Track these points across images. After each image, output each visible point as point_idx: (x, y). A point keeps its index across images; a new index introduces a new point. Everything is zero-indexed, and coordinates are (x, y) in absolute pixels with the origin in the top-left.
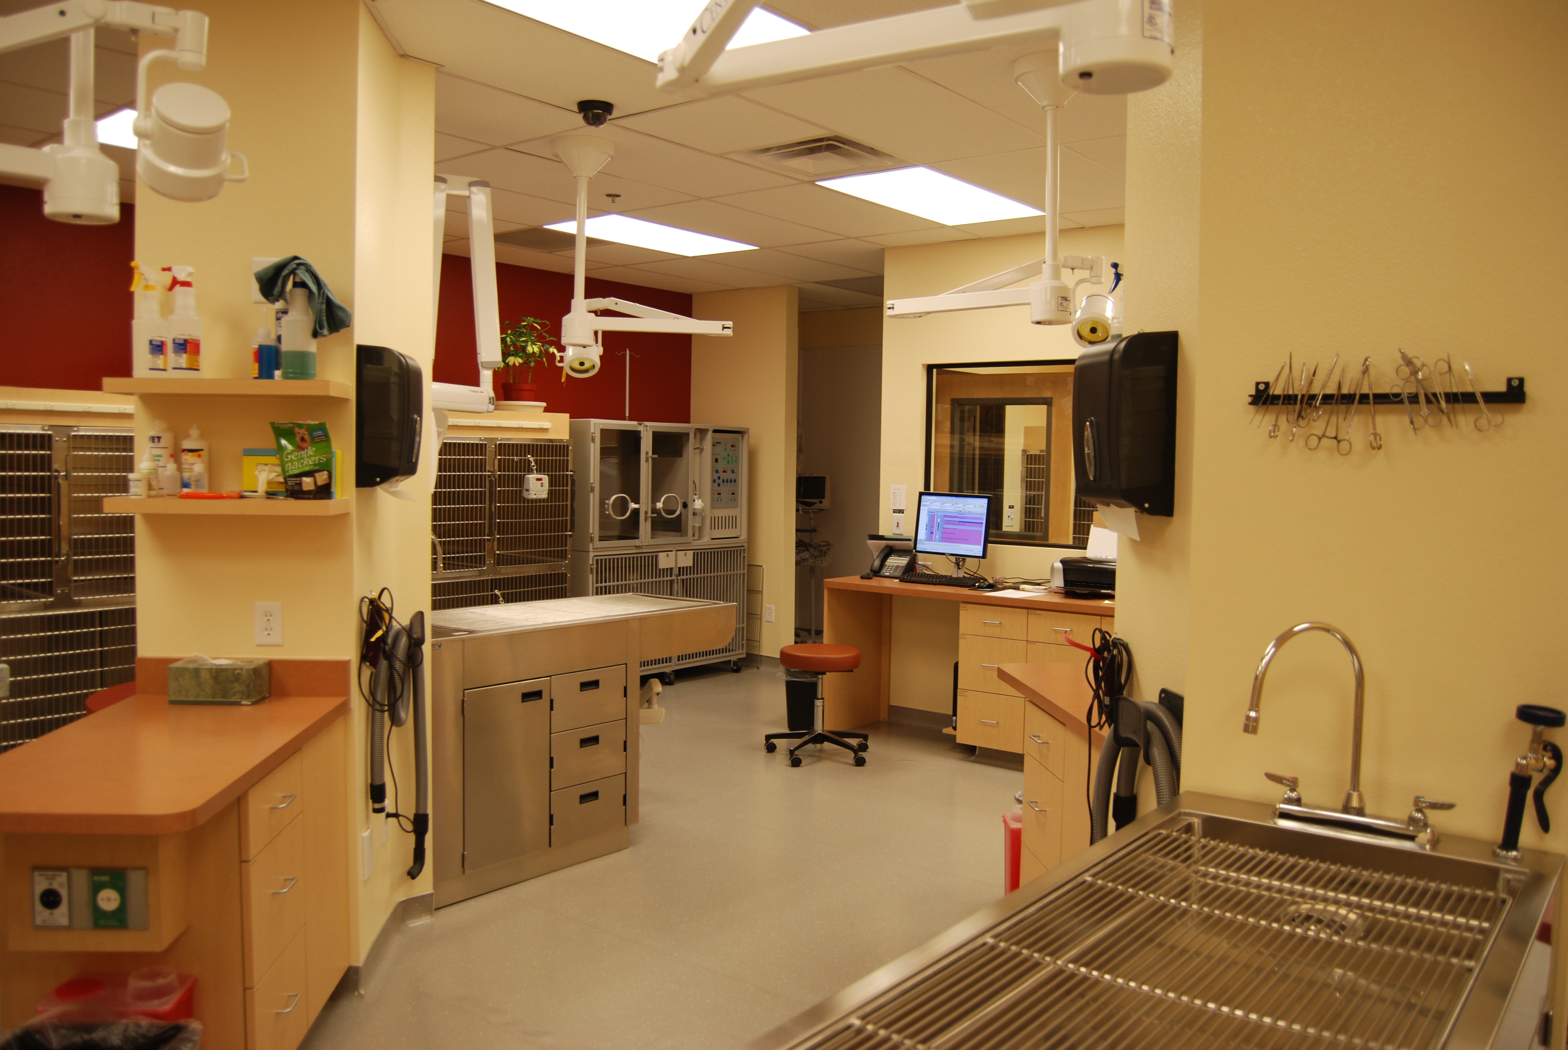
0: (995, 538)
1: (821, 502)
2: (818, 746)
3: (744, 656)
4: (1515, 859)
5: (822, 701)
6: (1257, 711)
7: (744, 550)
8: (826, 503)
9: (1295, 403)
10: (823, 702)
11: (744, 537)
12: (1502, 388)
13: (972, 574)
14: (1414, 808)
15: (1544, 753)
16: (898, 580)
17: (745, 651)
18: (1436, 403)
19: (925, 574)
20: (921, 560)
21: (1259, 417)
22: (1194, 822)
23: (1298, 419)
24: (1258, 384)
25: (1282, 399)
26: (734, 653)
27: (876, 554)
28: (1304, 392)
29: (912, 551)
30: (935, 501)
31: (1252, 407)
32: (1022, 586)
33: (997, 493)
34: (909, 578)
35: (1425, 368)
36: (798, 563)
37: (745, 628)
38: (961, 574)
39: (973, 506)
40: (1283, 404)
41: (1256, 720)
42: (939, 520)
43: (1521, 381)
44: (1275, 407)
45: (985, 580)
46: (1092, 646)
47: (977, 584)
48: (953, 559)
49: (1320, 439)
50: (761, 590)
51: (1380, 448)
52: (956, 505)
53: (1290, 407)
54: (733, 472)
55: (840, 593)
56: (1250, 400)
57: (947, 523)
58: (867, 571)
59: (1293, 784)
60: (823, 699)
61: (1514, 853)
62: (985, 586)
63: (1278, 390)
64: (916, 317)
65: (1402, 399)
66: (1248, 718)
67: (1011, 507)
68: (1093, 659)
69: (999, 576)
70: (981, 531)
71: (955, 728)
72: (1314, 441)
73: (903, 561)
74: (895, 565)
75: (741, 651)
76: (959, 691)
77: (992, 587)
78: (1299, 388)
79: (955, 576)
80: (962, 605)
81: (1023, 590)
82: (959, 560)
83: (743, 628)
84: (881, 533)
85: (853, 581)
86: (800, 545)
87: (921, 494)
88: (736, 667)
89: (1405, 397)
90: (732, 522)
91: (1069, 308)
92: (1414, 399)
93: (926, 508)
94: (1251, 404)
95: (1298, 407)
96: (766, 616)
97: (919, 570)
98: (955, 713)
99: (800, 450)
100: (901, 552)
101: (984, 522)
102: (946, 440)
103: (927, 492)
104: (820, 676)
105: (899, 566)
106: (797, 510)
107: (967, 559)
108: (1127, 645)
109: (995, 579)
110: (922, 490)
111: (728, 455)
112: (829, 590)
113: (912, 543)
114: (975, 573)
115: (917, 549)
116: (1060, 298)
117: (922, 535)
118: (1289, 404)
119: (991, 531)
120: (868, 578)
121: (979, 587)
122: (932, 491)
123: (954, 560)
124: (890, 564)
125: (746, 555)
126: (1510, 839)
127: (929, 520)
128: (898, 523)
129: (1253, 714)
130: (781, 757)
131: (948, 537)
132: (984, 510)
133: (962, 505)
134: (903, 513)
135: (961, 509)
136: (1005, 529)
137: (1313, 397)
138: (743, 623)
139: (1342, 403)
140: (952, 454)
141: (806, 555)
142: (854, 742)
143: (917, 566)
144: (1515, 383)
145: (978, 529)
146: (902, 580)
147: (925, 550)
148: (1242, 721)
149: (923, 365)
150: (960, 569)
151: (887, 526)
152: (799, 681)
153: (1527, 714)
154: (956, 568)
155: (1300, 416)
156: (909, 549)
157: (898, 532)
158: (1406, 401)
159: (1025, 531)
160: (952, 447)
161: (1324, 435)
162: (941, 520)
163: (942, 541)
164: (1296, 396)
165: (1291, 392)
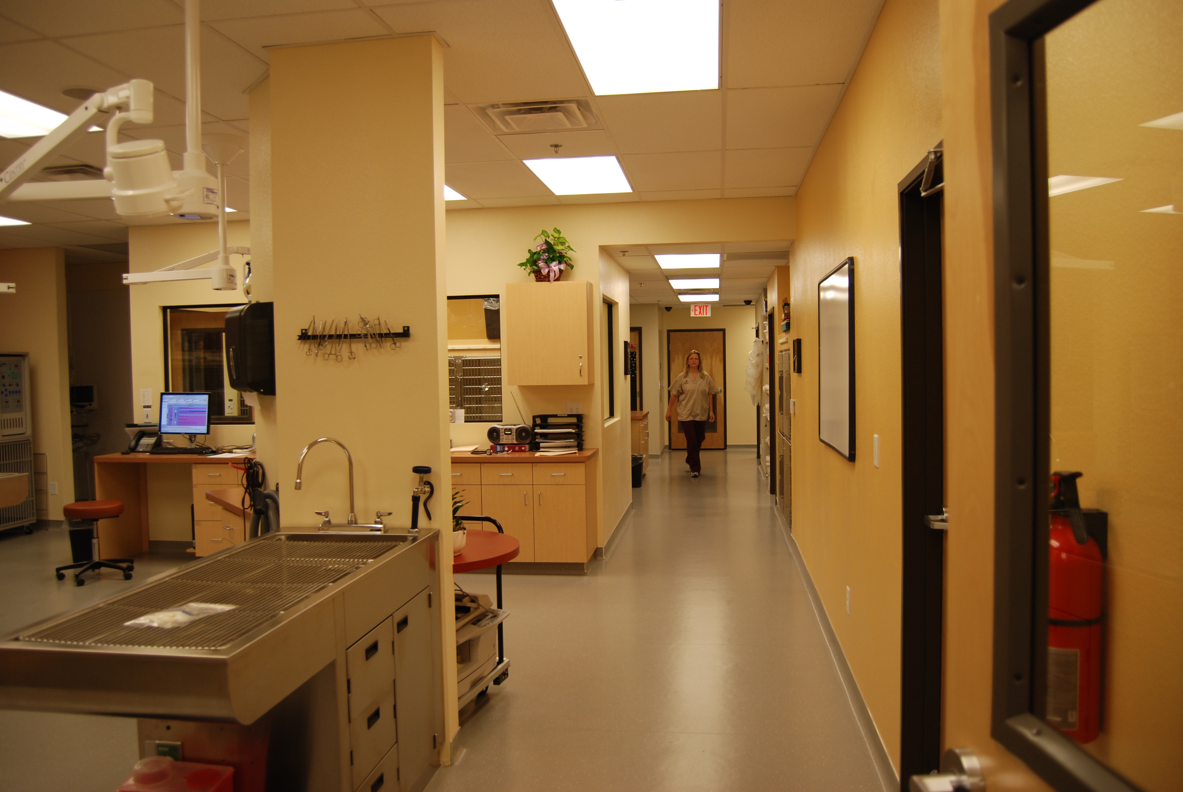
0: (217, 421)
1: (90, 405)
2: (97, 571)
3: (35, 521)
4: (416, 532)
5: (97, 539)
6: (300, 479)
7: (30, 443)
8: (95, 405)
9: (317, 339)
10: (99, 540)
11: (29, 433)
12: (401, 331)
13: (201, 445)
14: (377, 517)
15: (425, 486)
16: (149, 454)
17: (35, 518)
18: (375, 338)
19: (168, 448)
20: (165, 439)
21: (302, 345)
22: (282, 538)
23: (319, 346)
24: (302, 330)
25: (311, 337)
26: (27, 520)
27: (132, 437)
28: (321, 334)
29: (158, 433)
30: (172, 399)
31: (300, 341)
32: (234, 451)
33: (219, 391)
34: (157, 451)
35: (370, 322)
36: (74, 451)
37: (35, 501)
38: (193, 446)
39: (198, 400)
40: (312, 339)
41: (300, 483)
42: (176, 411)
43: (408, 327)
44: (308, 341)
45: (211, 448)
46: (244, 468)
47: (204, 452)
48: (187, 436)
49: (329, 355)
50: (45, 471)
51: (354, 358)
52: (187, 401)
53: (316, 340)
54: (17, 385)
55: (107, 466)
56: (298, 337)
57: (181, 412)
58: (126, 449)
59: (327, 514)
60: (98, 538)
61: (416, 530)
62: (209, 452)
63: (310, 333)
64: (142, 284)
65: (361, 336)
66: (296, 483)
67: (230, 400)
68: (245, 474)
69: (219, 445)
70: (206, 417)
71: (194, 548)
72: (327, 356)
73: (152, 440)
74: (146, 443)
75: (32, 518)
76: (195, 523)
77: (214, 453)
78: (319, 331)
79: (189, 447)
80: (194, 466)
81: (235, 453)
82: (192, 436)
83: (33, 501)
84: (136, 422)
85: (117, 456)
86: (76, 437)
87: (162, 394)
88: (29, 531)
89: (362, 335)
90: (19, 423)
91: (235, 281)
92: (366, 336)
93: (166, 404)
94: (299, 339)
95: (319, 340)
96: (51, 490)
97: (164, 445)
98: (194, 539)
99: (71, 367)
100: (150, 435)
101: (207, 410)
102: (179, 356)
103: (167, 392)
104: (95, 523)
105: (149, 444)
106: (72, 412)
107: (197, 435)
108: (262, 465)
109: (217, 448)
110: (163, 391)
111: (13, 373)
112: (99, 464)
113: (157, 428)
114: (203, 445)
115: (162, 432)
116: (229, 276)
117: (164, 421)
118: (315, 339)
119: (212, 417)
120: (127, 453)
121: (205, 453)
122: (171, 391)
123: (188, 438)
124: (142, 443)
125: (32, 446)
126: (414, 524)
127: (169, 410)
128: (147, 415)
129: (298, 481)
130: (69, 583)
131: (182, 422)
132: (206, 403)
133: (191, 400)
134: (150, 408)
135: (191, 403)
136: (226, 415)
137: (325, 336)
138: (32, 497)
139: (337, 339)
140: (184, 366)
141: (80, 444)
142: (124, 565)
143: (163, 443)
144: (406, 329)
145: (203, 415)
146: (151, 453)
147: (167, 432)
148: (294, 485)
149: (160, 307)
150: (192, 443)
151: (139, 417)
152: (80, 530)
153: (417, 470)
154: (190, 442)
155: (319, 344)
156: (155, 431)
157: (147, 421)
158: (363, 337)
159: (242, 415)
160: (184, 360)
161: (331, 354)
162: (177, 411)
163: (178, 425)
164: (318, 336)
165: (315, 334)
